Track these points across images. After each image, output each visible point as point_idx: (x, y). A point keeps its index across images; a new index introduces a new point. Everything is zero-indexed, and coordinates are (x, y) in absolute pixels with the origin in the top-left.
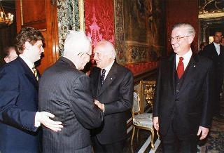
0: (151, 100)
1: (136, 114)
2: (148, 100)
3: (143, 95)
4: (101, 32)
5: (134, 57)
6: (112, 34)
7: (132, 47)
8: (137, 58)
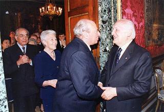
4: (134, 15)
5: (160, 39)
7: (158, 29)
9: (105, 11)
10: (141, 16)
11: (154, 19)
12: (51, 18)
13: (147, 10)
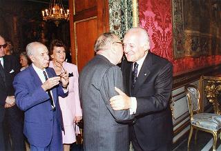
0: (213, 98)
1: (195, 113)
3: (204, 92)
5: (194, 49)
6: (170, 21)
7: (192, 37)
8: (198, 50)
9: (117, 14)
10: (167, 19)
12: (57, 23)
13: (176, 13)
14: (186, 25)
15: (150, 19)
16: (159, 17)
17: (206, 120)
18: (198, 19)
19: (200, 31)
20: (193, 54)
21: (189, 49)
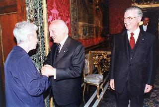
0: (97, 64)
1: (86, 75)
2: (96, 64)
3: (92, 61)
4: (59, 15)
5: (85, 34)
6: (69, 17)
7: (83, 26)
8: (87, 34)
9: (32, 11)
10: (67, 15)
11: (80, 18)
13: (73, 11)
14: (79, 19)
15: (55, 15)
16: (61, 14)
17: (93, 78)
18: (87, 15)
19: (88, 23)
20: (84, 37)
21: (81, 34)
